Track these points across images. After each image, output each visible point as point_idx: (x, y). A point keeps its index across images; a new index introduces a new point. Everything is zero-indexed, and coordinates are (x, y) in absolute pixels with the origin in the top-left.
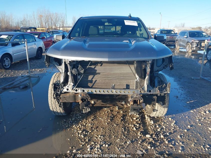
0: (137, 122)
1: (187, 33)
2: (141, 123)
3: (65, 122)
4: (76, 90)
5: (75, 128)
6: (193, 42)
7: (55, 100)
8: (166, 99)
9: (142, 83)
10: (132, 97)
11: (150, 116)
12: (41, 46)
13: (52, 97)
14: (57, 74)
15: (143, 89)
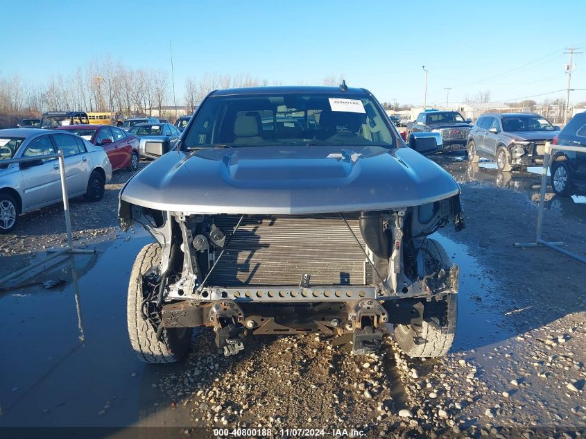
0: (372, 375)
1: (498, 121)
2: (383, 377)
3: (175, 382)
4: (205, 294)
5: (203, 397)
6: (513, 144)
7: (147, 321)
8: (448, 311)
9: (384, 270)
10: (357, 309)
11: (406, 358)
12: (101, 164)
13: (139, 313)
14: (149, 248)
15: (386, 285)
